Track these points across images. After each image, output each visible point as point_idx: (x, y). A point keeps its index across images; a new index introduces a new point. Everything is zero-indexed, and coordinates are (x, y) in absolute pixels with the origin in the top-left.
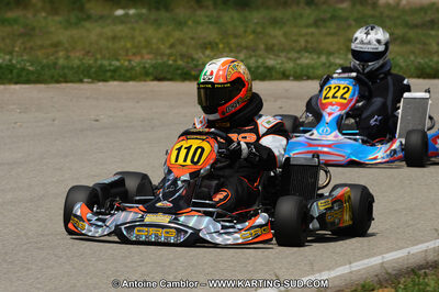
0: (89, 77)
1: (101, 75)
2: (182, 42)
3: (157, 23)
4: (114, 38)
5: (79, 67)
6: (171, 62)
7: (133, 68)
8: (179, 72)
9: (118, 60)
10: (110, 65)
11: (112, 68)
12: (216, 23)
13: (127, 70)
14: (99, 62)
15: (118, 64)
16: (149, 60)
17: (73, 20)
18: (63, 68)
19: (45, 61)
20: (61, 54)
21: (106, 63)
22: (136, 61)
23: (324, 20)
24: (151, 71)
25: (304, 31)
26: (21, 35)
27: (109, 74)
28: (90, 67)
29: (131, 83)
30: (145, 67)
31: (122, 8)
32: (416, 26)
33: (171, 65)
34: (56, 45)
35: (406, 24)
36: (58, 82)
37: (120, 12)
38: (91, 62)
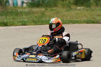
0: (71, 23)
2: (93, 15)
3: (87, 10)
4: (77, 14)
5: (69, 21)
6: (90, 19)
7: (81, 21)
8: (92, 21)
9: (78, 19)
10: (76, 20)
11: (77, 21)
13: (80, 21)
14: (74, 19)
15: (78, 20)
16: (85, 19)
18: (65, 21)
20: (65, 17)
21: (75, 19)
22: (82, 19)
24: (86, 21)
26: (56, 13)
27: (76, 22)
28: (71, 20)
29: (81, 24)
30: (84, 21)
31: (79, 7)
33: (90, 20)
34: (64, 15)
37: (79, 8)
38: (72, 19)
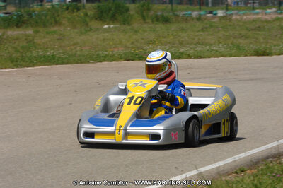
1: (99, 59)
12: (154, 31)
17: (83, 31)
19: (70, 53)
23: (206, 28)
25: (197, 33)
32: (252, 30)
35: (247, 29)
36: (77, 63)
